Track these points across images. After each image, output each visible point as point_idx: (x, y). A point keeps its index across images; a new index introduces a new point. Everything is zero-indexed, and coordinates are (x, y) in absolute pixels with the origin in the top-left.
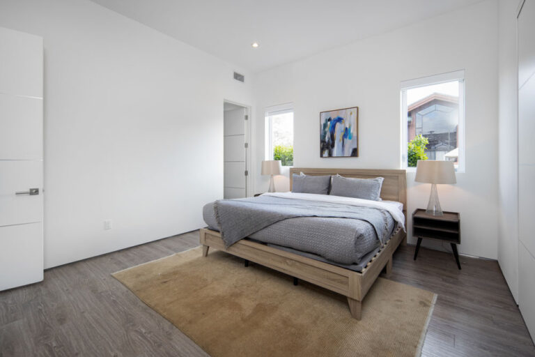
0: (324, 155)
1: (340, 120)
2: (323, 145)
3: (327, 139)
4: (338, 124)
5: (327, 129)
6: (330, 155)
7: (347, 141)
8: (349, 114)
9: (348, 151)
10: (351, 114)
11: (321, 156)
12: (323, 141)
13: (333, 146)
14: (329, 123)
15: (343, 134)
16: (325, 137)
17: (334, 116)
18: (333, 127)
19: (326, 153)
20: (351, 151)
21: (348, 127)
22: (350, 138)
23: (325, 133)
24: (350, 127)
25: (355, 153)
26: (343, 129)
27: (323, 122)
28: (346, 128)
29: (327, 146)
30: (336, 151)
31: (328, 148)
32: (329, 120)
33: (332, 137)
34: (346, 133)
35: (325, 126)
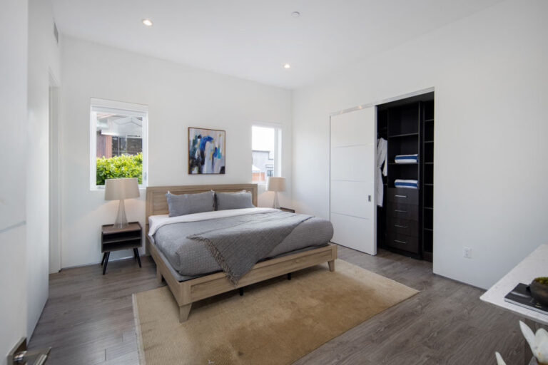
0: (193, 172)
1: (210, 139)
2: (193, 162)
3: (196, 156)
4: (208, 143)
5: (196, 146)
6: (200, 172)
7: (216, 160)
8: (218, 135)
9: (218, 169)
10: (220, 135)
11: (190, 172)
12: (191, 157)
13: (203, 163)
14: (199, 140)
15: (212, 152)
16: (194, 153)
17: (204, 135)
18: (203, 145)
19: (195, 170)
20: (220, 169)
21: (217, 146)
22: (219, 157)
23: (195, 150)
24: (219, 147)
25: (223, 171)
26: (213, 148)
27: (192, 138)
28: (216, 148)
29: (196, 163)
30: (205, 168)
31: (197, 165)
32: (199, 137)
33: (202, 155)
34: (216, 152)
35: (195, 142)
